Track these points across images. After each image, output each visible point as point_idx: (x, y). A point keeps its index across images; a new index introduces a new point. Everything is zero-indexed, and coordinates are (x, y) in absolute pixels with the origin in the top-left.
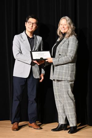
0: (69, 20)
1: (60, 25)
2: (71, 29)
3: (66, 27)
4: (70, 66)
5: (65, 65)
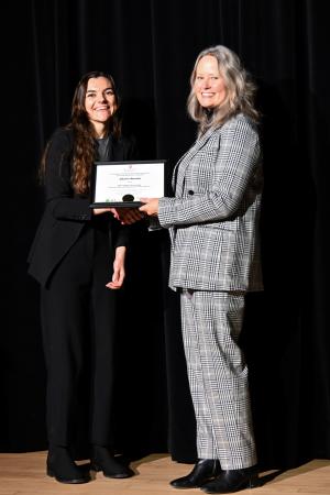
1: (197, 80)
2: (234, 94)
3: (216, 84)
4: (230, 234)
5: (211, 232)
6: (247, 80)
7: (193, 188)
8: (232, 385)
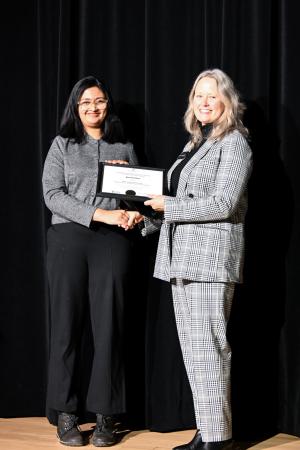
0: (224, 79)
1: (195, 98)
4: (226, 233)
5: (209, 231)
6: (240, 100)
7: (193, 192)
8: (219, 367)
